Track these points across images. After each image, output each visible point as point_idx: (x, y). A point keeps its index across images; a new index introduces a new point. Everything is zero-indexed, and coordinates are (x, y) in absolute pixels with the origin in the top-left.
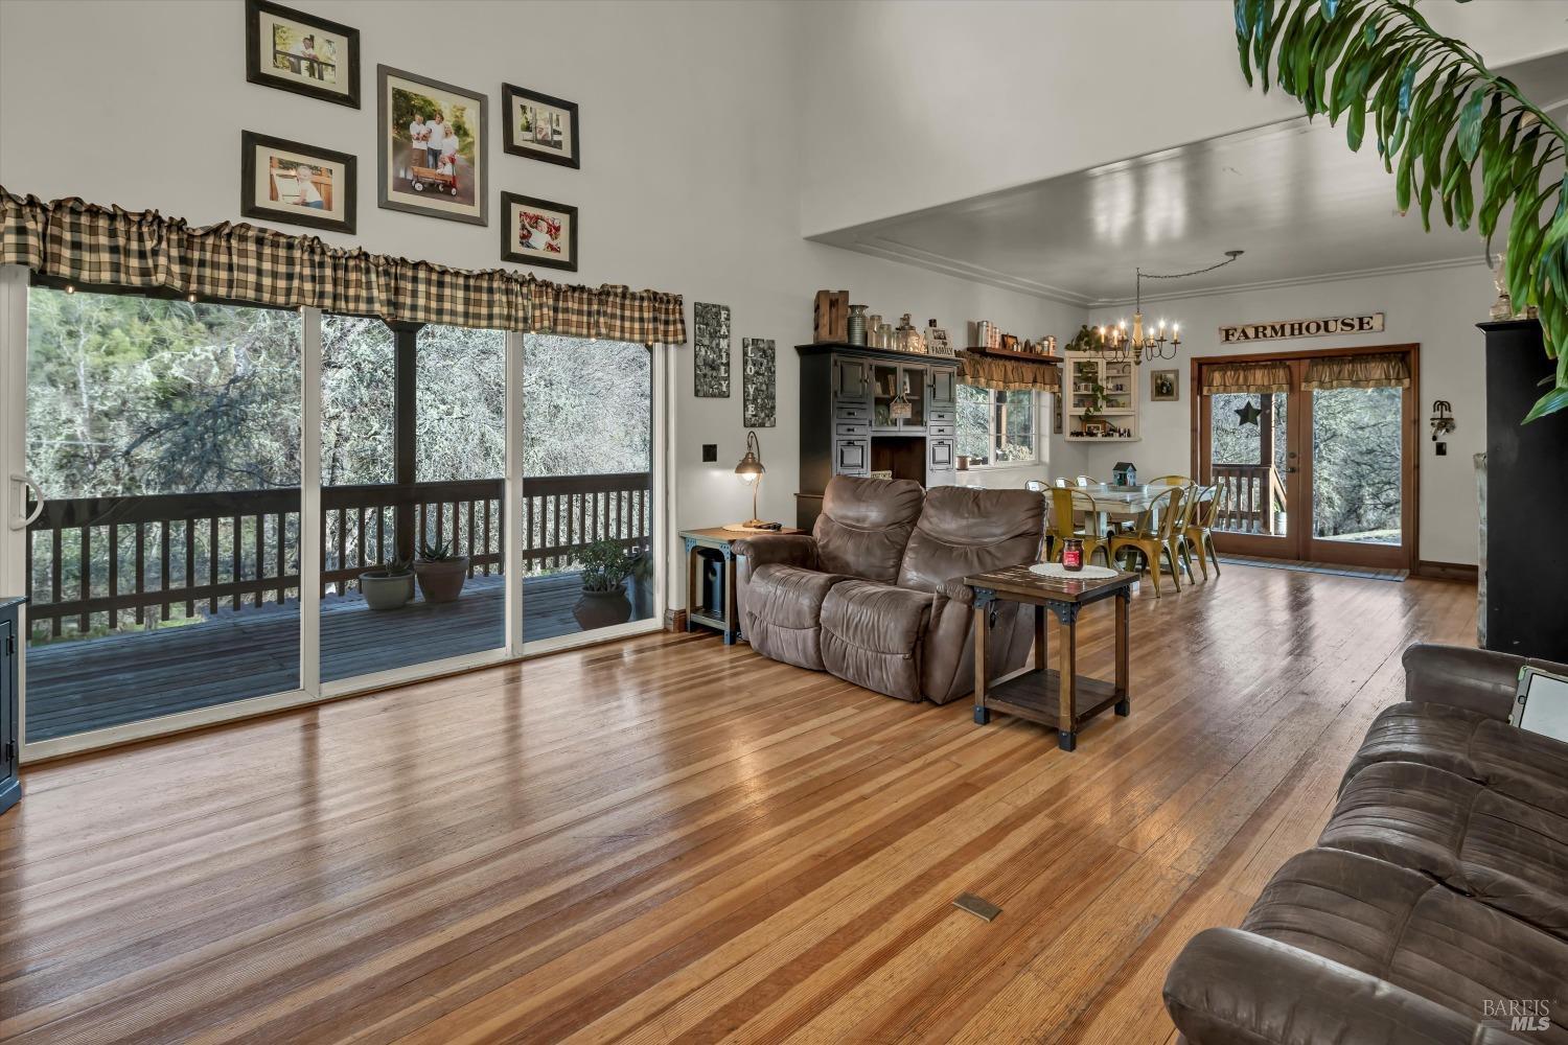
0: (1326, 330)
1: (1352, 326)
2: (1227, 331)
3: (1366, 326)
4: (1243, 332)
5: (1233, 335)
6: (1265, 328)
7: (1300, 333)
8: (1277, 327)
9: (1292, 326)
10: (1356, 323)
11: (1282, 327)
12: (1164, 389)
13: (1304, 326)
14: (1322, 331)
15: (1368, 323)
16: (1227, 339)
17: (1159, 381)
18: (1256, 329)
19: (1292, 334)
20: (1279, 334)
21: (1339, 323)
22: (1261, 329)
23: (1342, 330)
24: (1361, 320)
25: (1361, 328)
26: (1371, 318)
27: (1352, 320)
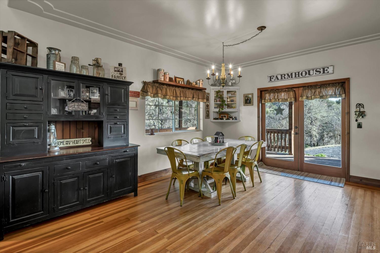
0: (309, 74)
1: (320, 72)
2: (270, 77)
3: (326, 72)
4: (277, 77)
5: (273, 78)
6: (285, 75)
7: (299, 76)
8: (290, 74)
9: (295, 73)
10: (322, 70)
11: (292, 74)
12: (248, 101)
13: (300, 73)
14: (307, 75)
15: (327, 70)
16: (271, 80)
17: (246, 98)
18: (282, 75)
19: (296, 77)
20: (290, 77)
21: (314, 71)
22: (283, 76)
23: (316, 74)
24: (324, 69)
25: (324, 72)
26: (328, 68)
27: (320, 69)
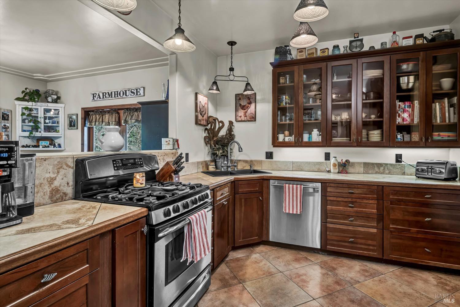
0: (126, 95)
1: (134, 93)
2: (93, 94)
3: (138, 94)
4: (99, 95)
5: (95, 96)
6: (106, 94)
7: (117, 96)
8: (110, 93)
9: (115, 92)
10: (135, 92)
11: (112, 93)
12: (72, 124)
13: (119, 92)
14: (124, 96)
15: (139, 92)
16: (94, 99)
17: (71, 120)
18: (103, 93)
19: (115, 97)
20: (111, 97)
21: (130, 91)
22: (105, 94)
23: (131, 95)
24: (137, 90)
25: (137, 94)
26: (140, 89)
27: (134, 90)
